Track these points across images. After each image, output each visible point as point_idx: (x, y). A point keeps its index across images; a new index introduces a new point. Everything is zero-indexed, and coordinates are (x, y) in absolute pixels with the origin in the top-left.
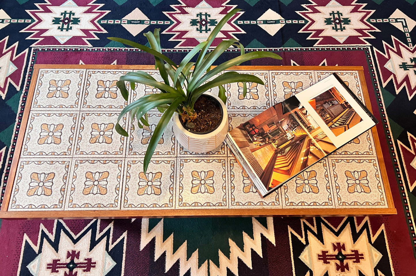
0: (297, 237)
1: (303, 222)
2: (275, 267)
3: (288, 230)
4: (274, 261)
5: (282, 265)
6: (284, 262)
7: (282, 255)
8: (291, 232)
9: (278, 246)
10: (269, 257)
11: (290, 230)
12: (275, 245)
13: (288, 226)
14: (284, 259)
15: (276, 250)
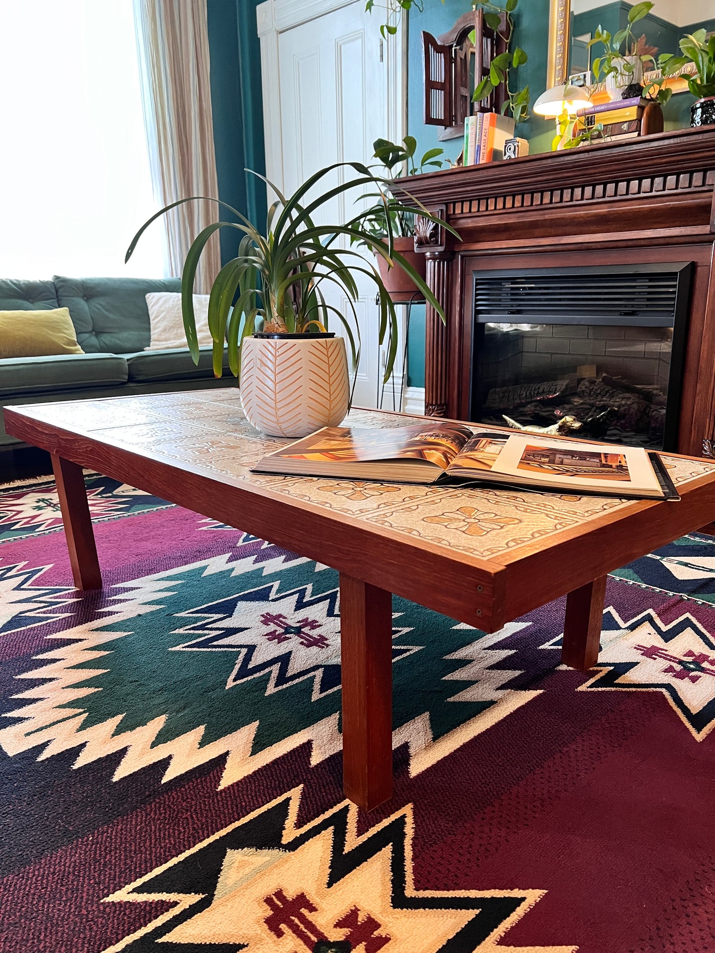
0: (287, 815)
3: (289, 790)
5: (174, 829)
6: (184, 829)
7: (202, 814)
8: (289, 799)
9: (224, 794)
10: (176, 794)
11: (294, 794)
12: (221, 788)
13: (302, 786)
14: (194, 823)
15: (207, 795)
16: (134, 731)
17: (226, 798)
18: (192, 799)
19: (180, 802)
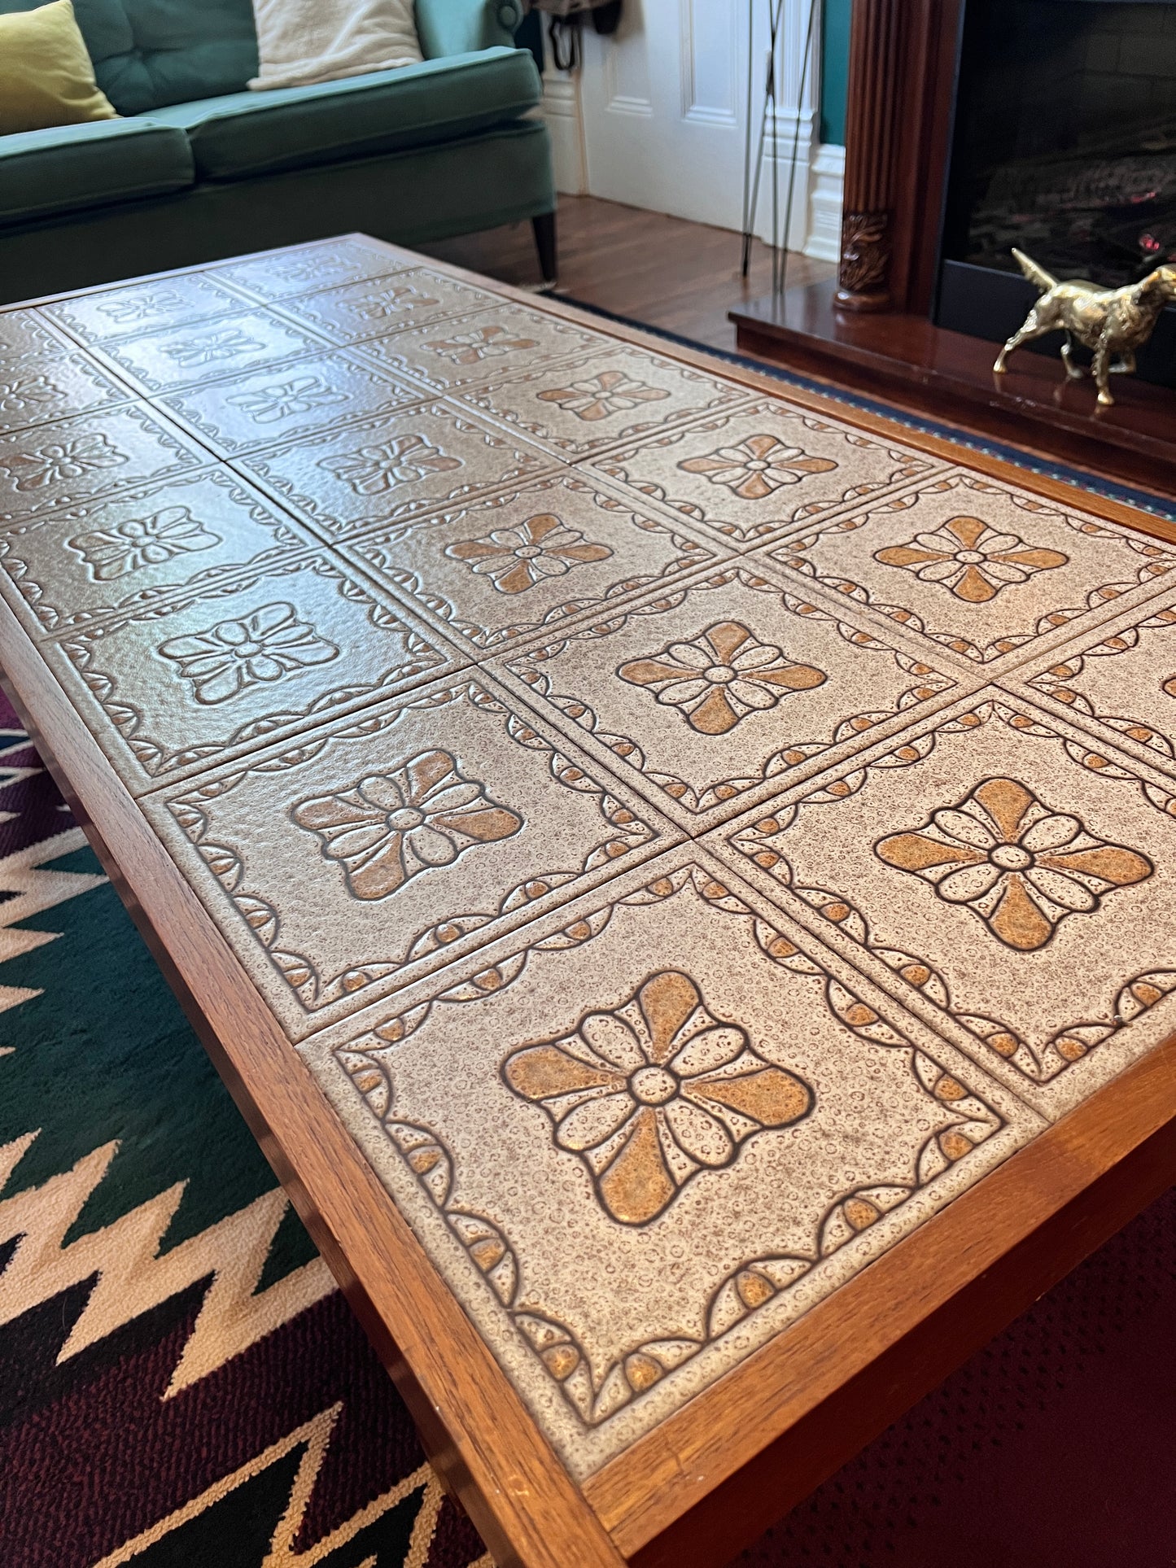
0: (285, 1505)
1: (419, 1492)
2: (16, 1477)
3: (309, 1419)
4: (54, 1442)
5: (48, 1515)
6: (68, 1517)
7: (113, 1473)
8: (302, 1448)
9: (171, 1413)
10: (76, 1403)
11: (316, 1432)
12: (171, 1392)
13: (338, 1406)
14: (90, 1503)
15: (137, 1414)
16: (46, 1188)
17: (174, 1426)
18: (104, 1422)
19: (78, 1429)
